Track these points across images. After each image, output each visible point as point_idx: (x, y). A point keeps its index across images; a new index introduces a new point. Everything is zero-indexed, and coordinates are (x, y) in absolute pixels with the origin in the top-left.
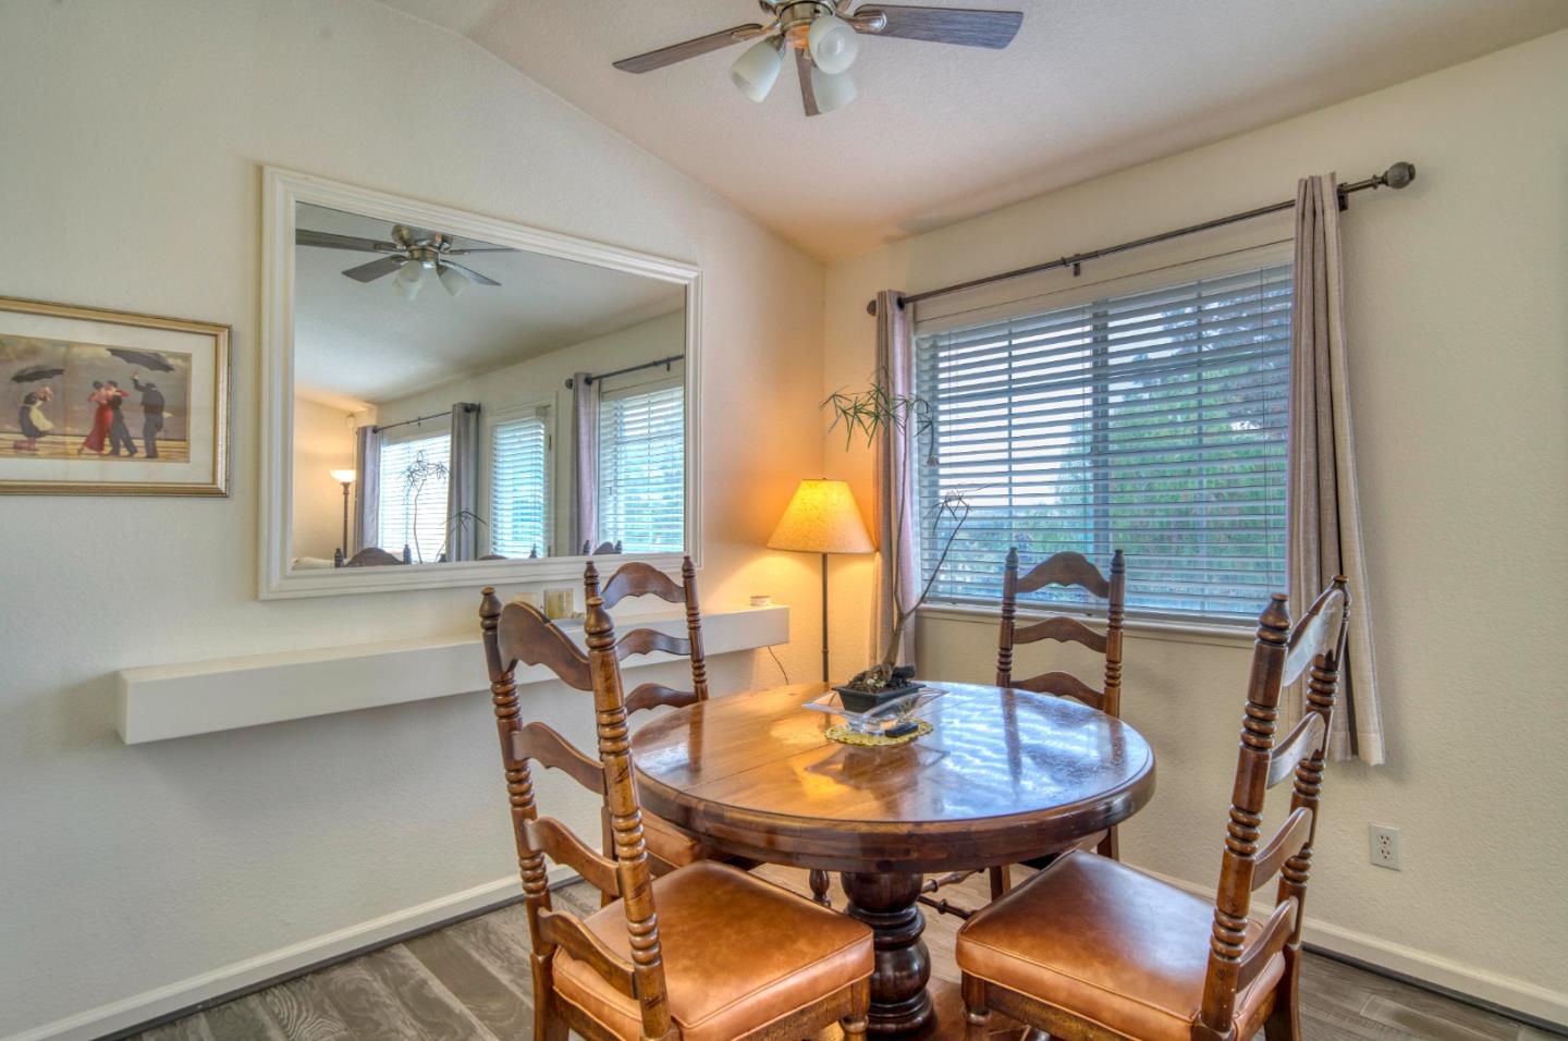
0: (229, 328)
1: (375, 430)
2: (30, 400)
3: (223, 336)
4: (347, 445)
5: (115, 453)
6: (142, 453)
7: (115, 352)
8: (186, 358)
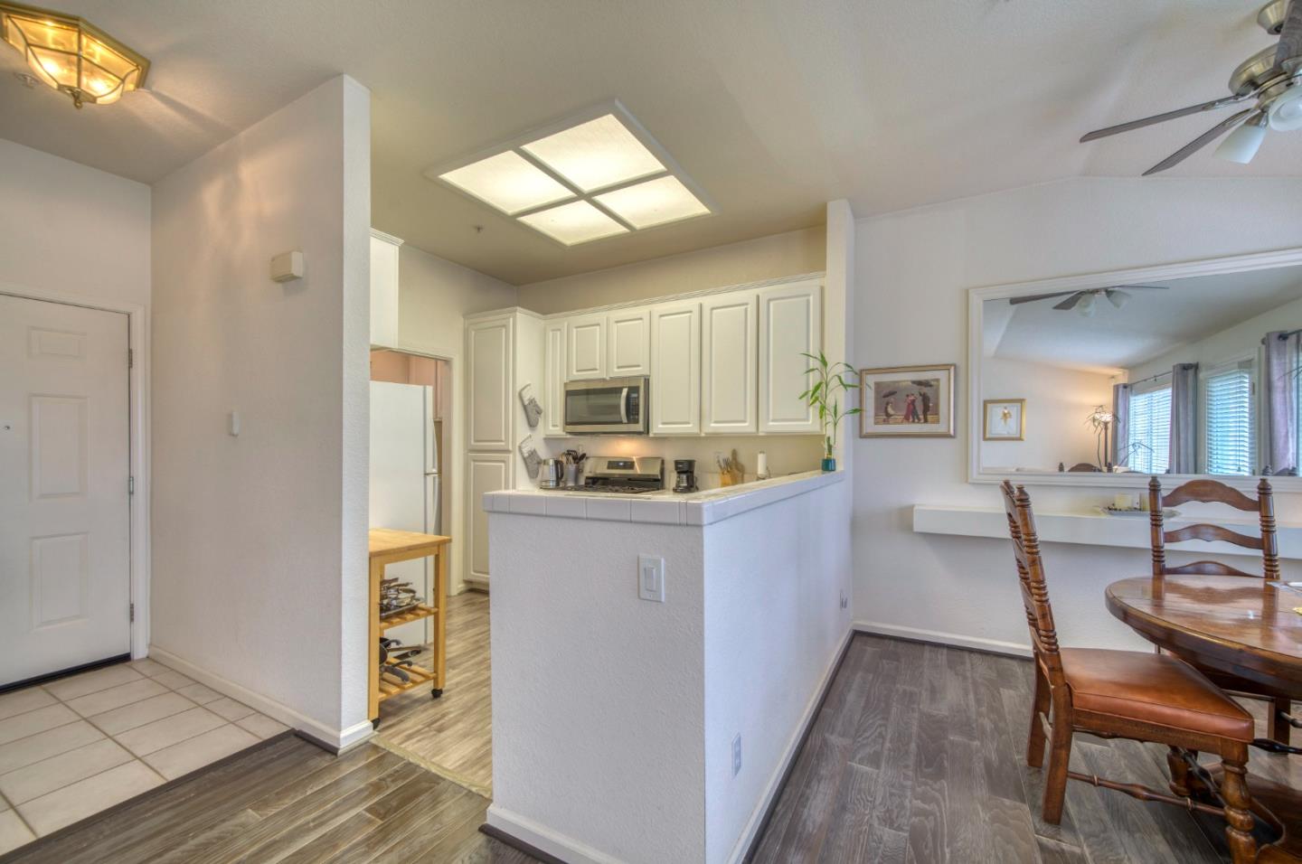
0: (955, 365)
1: (1125, 386)
2: (887, 404)
3: (952, 368)
4: (1106, 398)
5: (913, 421)
6: (922, 421)
7: (914, 382)
8: (938, 380)
